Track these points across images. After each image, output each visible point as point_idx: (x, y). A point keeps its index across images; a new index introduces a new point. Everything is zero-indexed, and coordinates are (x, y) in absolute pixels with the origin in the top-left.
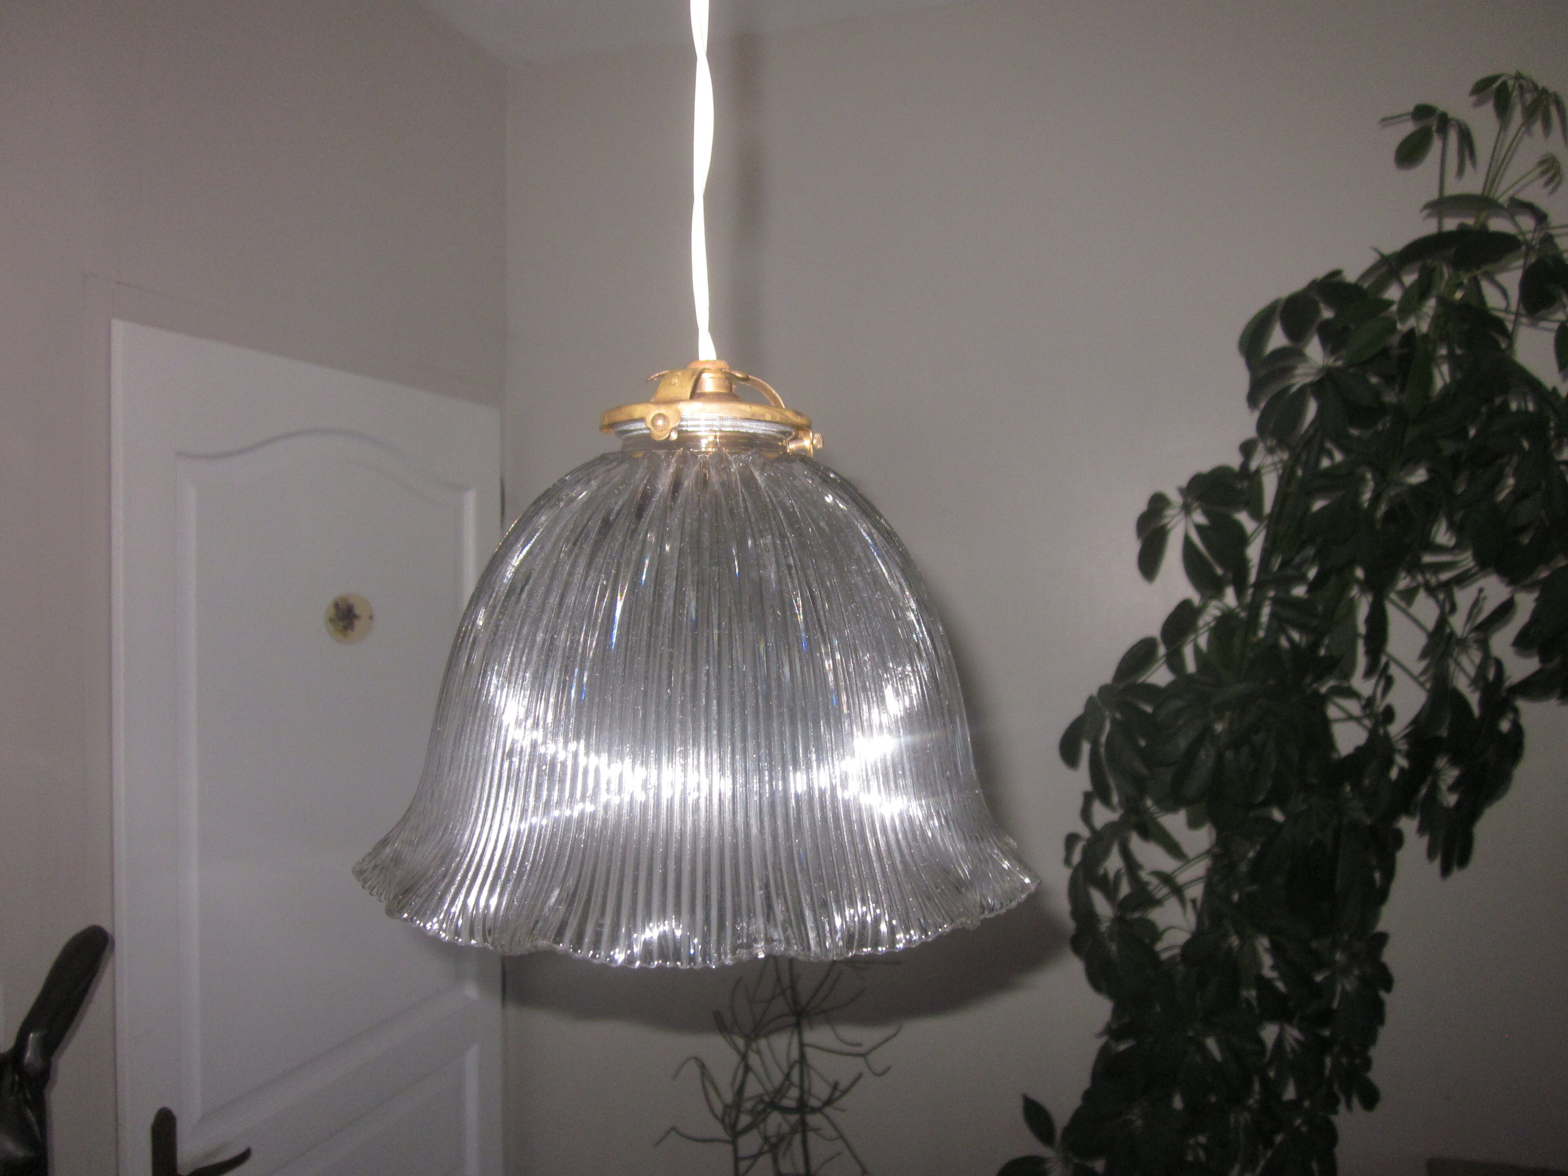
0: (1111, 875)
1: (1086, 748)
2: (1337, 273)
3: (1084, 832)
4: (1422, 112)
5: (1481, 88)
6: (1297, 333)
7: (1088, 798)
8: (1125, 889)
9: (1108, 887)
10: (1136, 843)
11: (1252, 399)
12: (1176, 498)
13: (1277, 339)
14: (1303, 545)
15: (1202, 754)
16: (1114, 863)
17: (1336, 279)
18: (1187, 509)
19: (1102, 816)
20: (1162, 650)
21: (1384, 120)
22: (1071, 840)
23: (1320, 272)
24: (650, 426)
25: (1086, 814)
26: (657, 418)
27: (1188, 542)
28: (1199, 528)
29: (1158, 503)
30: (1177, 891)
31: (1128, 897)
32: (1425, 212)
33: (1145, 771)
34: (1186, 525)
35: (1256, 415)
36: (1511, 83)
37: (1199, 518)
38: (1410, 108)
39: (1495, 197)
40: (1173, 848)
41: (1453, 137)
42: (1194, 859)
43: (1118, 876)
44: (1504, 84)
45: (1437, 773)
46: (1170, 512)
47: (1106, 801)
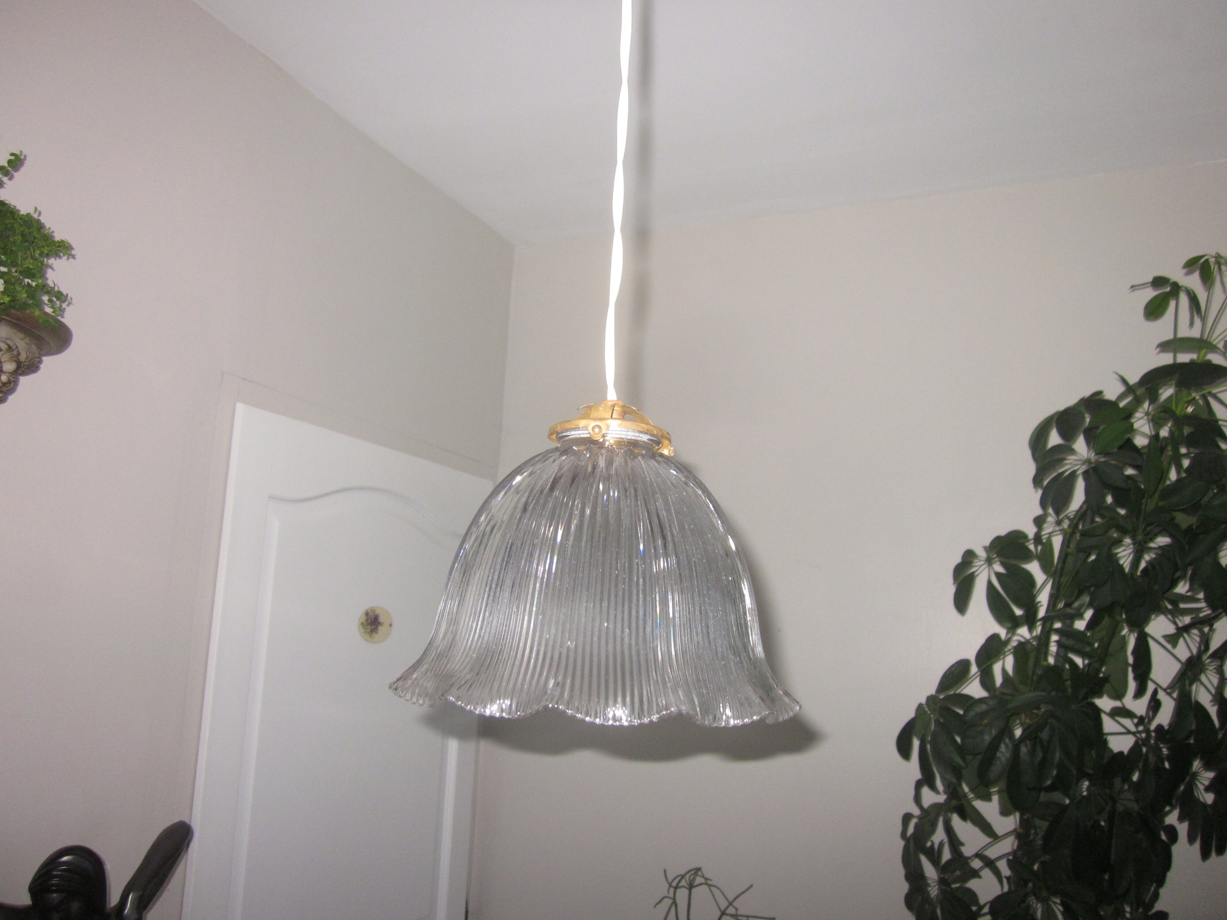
0: (936, 846)
1: (916, 743)
2: (1100, 393)
3: (916, 811)
4: (1158, 282)
5: (1191, 264)
6: (1068, 435)
7: (919, 785)
8: (946, 855)
9: (934, 856)
10: (956, 821)
11: (1037, 481)
12: (982, 554)
13: (1054, 439)
14: (1080, 593)
15: (1003, 748)
16: (939, 836)
17: (1099, 397)
18: (989, 561)
19: (929, 798)
20: (974, 669)
21: (1132, 287)
22: (907, 818)
23: (1087, 392)
24: (591, 431)
25: (917, 799)
26: (596, 427)
27: (990, 584)
28: (998, 575)
29: (969, 556)
30: (990, 864)
31: (948, 862)
32: (1158, 349)
33: (961, 763)
34: (989, 573)
35: (1040, 492)
36: (1212, 260)
37: (998, 568)
38: (1150, 279)
39: (1212, 340)
40: (986, 828)
41: (1184, 299)
42: (1002, 836)
43: (941, 844)
44: (1207, 261)
45: (1195, 775)
46: (977, 563)
47: (933, 787)
